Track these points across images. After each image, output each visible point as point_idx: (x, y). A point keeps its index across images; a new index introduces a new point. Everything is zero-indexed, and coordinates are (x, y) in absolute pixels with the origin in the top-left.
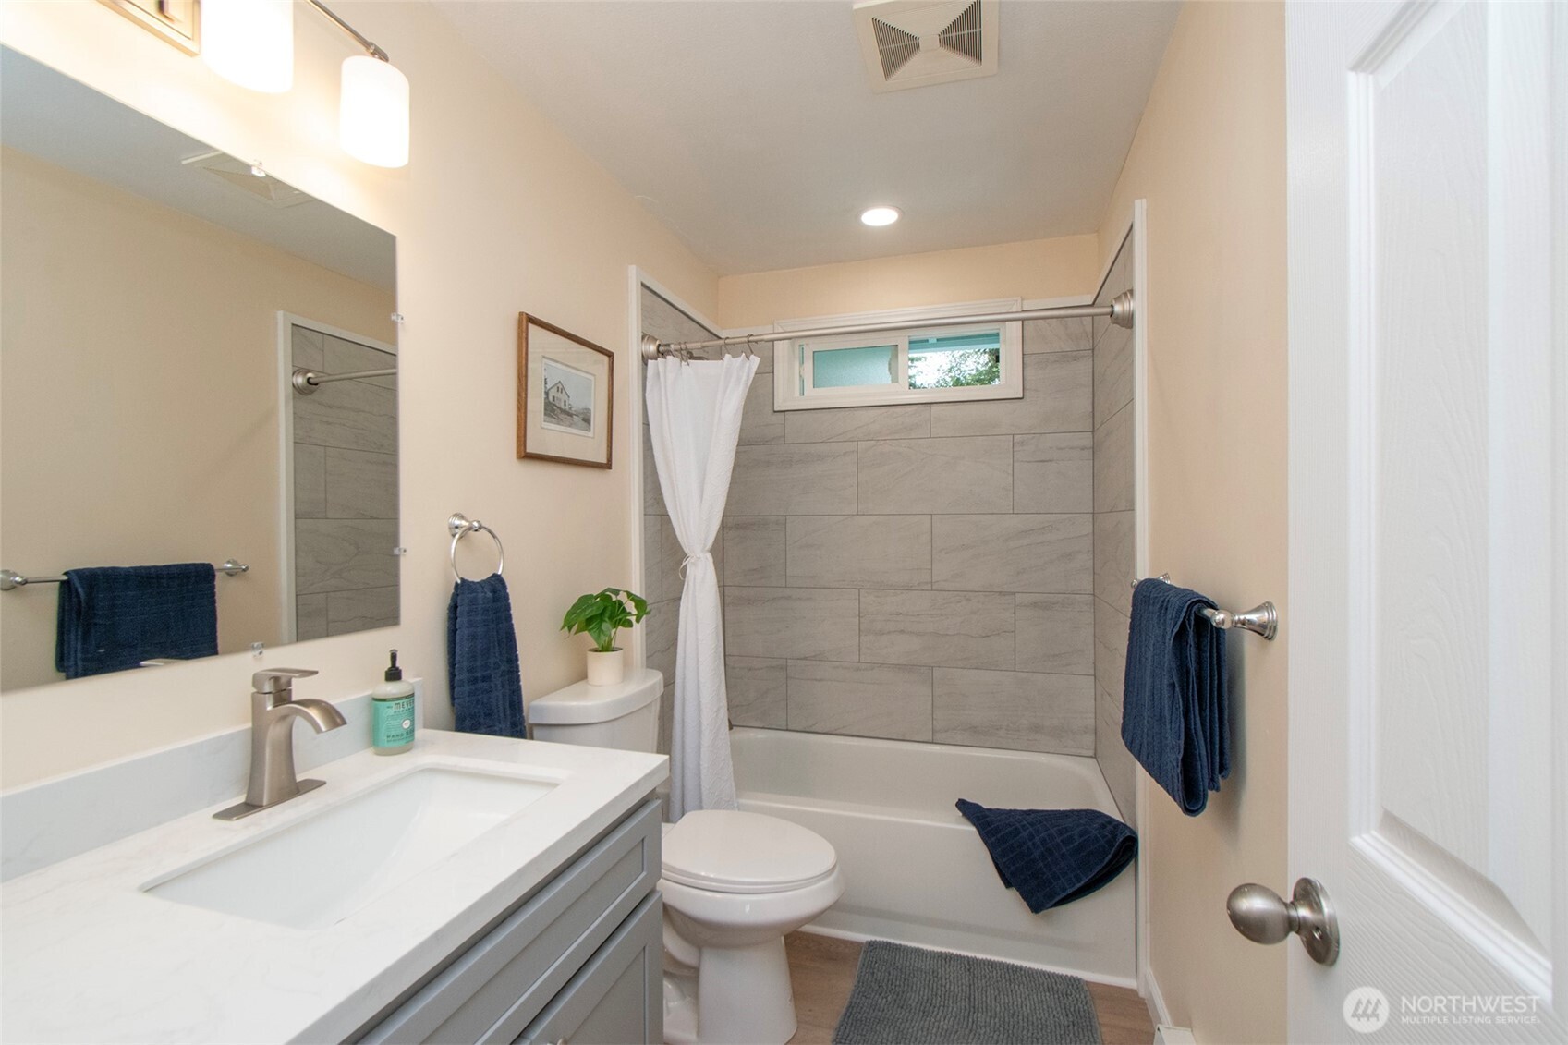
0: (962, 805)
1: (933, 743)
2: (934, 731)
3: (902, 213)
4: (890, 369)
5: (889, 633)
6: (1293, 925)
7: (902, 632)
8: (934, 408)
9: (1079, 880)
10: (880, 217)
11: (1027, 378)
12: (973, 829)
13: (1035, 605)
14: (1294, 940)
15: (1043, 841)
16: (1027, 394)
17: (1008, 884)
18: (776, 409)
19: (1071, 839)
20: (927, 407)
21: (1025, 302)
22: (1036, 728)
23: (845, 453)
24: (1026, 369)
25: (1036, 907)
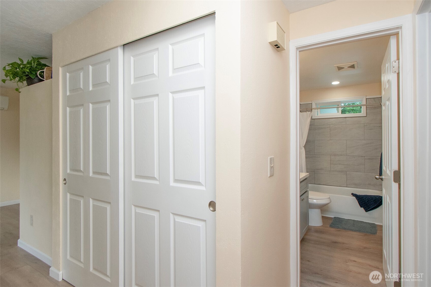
0: (352, 194)
1: (347, 187)
2: (347, 185)
3: (340, 82)
4: (337, 110)
5: (337, 164)
6: (380, 178)
7: (340, 164)
8: (347, 118)
9: (374, 205)
10: (336, 83)
11: (367, 112)
12: (355, 197)
13: (369, 159)
14: (380, 179)
15: (368, 199)
16: (367, 115)
17: (361, 207)
18: (312, 118)
19: (373, 199)
20: (345, 118)
21: (367, 97)
22: (369, 184)
23: (327, 127)
24: (367, 110)
25: (367, 211)
